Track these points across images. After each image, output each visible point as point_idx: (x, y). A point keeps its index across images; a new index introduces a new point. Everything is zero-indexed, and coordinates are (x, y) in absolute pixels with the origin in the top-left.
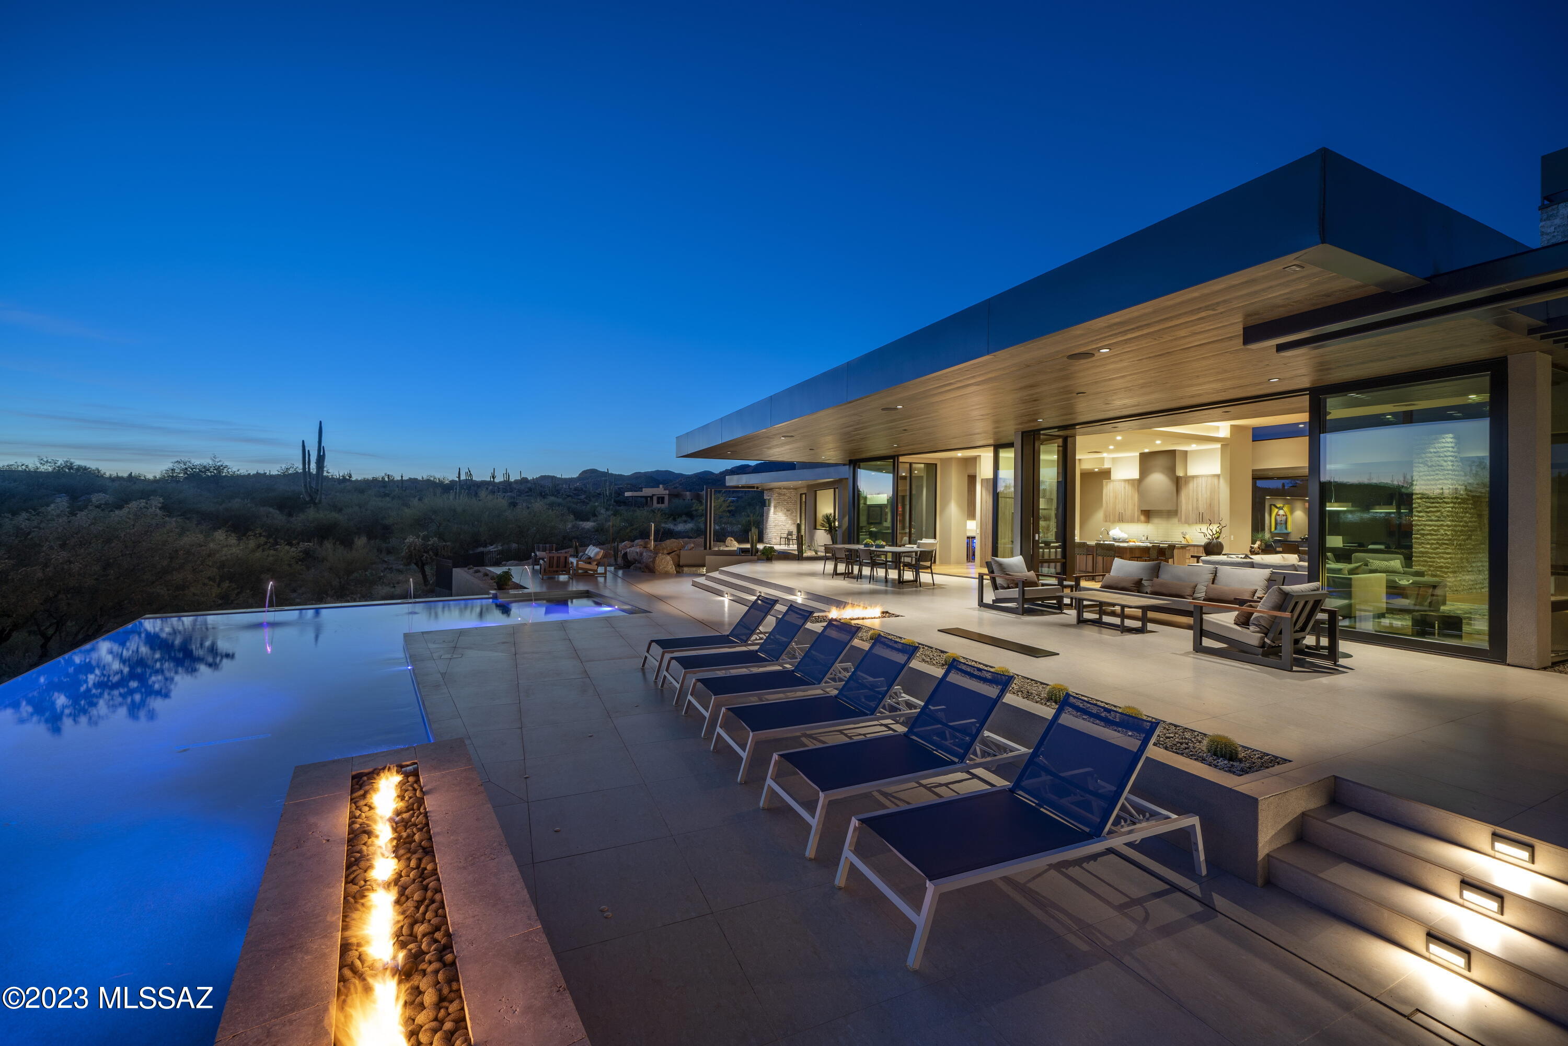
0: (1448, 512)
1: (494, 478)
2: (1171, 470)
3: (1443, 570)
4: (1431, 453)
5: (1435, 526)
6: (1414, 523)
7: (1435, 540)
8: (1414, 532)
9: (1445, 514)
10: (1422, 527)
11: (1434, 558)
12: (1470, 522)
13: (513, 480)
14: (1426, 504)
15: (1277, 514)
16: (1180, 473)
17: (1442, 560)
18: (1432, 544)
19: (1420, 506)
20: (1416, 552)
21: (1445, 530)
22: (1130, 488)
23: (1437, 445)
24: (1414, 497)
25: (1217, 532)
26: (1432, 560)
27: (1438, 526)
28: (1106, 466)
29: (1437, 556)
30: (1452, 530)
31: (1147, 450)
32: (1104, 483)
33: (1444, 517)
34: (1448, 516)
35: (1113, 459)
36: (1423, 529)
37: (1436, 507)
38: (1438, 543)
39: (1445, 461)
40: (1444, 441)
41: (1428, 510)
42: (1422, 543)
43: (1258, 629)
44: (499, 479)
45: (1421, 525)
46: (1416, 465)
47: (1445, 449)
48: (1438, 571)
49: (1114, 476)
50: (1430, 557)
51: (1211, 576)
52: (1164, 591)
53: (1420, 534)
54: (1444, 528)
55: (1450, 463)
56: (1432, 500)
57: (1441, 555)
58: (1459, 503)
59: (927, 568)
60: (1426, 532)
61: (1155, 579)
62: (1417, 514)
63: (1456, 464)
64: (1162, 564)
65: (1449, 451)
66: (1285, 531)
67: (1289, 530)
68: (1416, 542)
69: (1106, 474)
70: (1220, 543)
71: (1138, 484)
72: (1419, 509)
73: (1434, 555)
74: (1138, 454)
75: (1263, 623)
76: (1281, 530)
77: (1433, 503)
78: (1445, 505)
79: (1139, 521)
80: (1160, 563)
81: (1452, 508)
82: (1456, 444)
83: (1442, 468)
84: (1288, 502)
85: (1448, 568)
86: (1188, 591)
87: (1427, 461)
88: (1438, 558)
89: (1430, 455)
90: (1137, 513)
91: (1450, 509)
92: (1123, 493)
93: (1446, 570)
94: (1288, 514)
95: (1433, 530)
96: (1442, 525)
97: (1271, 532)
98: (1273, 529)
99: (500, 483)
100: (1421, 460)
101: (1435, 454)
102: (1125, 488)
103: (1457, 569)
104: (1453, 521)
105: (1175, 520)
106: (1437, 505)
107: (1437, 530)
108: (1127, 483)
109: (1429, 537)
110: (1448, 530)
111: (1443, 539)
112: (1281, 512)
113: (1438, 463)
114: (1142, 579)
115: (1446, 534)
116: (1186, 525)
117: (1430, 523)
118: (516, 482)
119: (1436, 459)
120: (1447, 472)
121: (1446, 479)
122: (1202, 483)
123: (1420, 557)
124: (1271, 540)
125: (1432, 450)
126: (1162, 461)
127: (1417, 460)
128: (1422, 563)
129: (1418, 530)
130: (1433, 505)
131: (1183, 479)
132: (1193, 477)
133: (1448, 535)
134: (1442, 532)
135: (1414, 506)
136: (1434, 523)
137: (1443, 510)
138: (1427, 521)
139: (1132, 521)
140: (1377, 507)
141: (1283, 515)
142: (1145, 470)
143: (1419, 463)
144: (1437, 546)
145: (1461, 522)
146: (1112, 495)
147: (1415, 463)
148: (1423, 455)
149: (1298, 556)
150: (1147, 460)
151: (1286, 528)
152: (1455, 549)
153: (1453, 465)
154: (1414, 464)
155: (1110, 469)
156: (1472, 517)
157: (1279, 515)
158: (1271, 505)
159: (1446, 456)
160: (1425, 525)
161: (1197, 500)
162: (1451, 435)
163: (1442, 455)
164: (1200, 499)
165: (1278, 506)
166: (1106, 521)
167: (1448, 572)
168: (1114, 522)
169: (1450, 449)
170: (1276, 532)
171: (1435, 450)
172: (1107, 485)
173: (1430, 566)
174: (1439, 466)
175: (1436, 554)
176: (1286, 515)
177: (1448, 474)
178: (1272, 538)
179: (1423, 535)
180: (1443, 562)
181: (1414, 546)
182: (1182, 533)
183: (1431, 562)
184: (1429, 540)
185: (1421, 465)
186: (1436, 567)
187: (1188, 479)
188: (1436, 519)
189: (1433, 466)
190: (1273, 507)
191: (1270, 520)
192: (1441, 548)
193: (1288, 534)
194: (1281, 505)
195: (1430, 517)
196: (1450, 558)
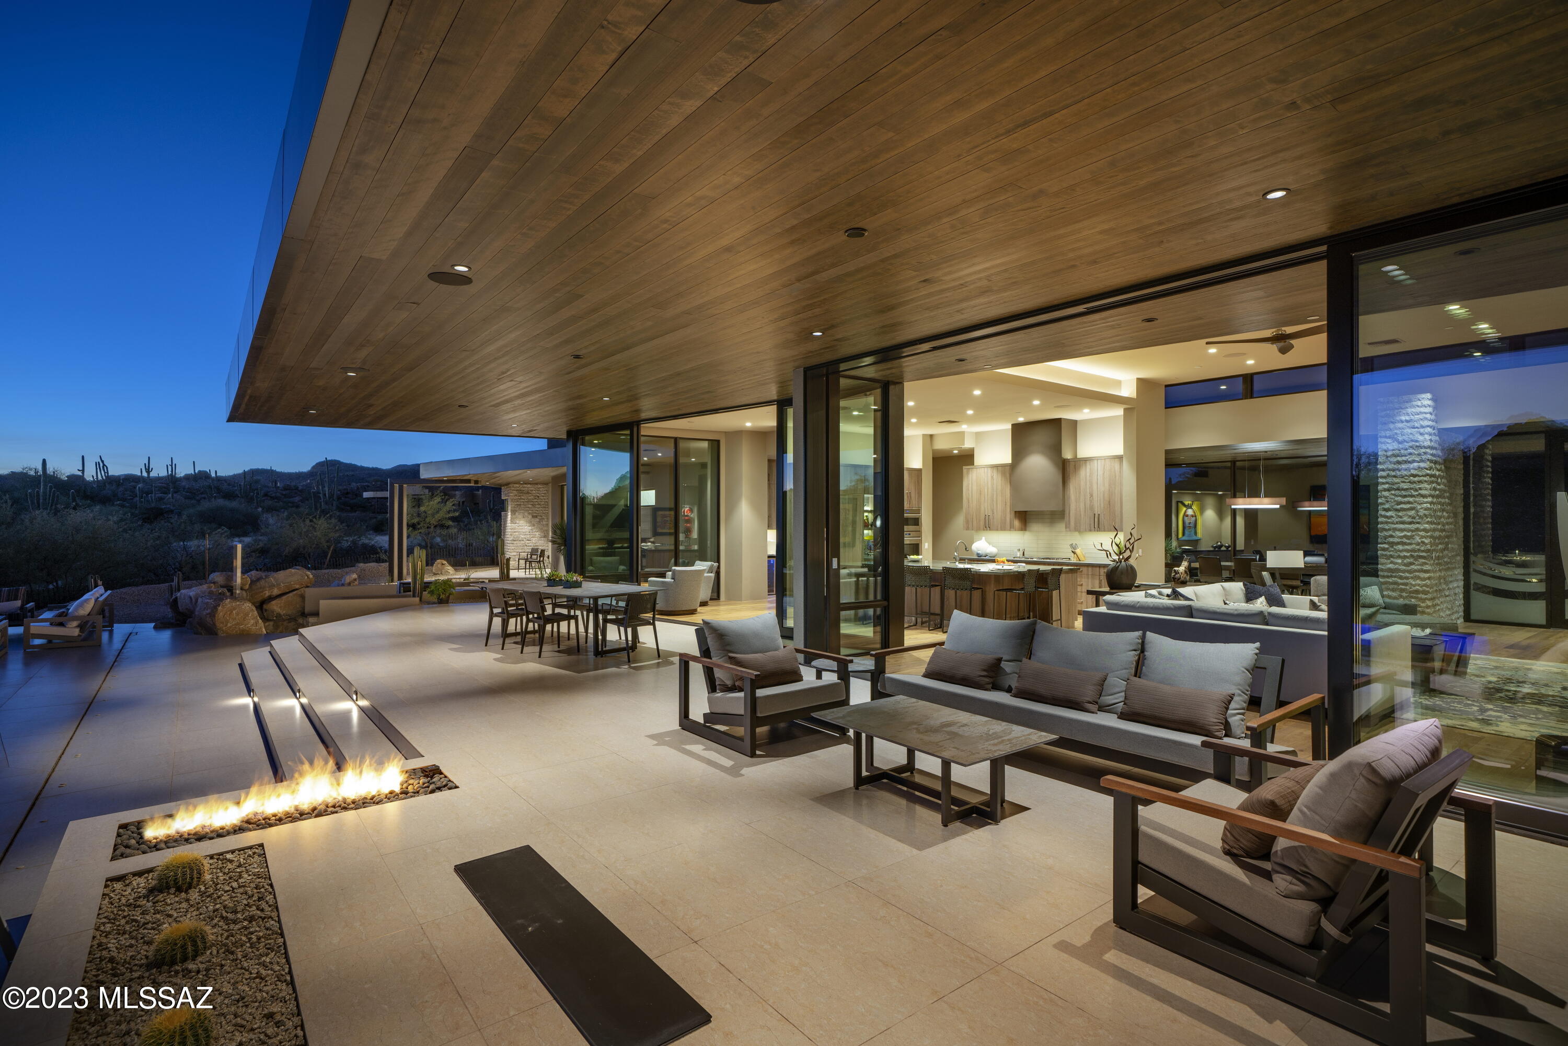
0: (1426, 509)
1: (148, 471)
2: (1055, 450)
3: (1419, 596)
4: (1402, 422)
5: (1409, 530)
6: (1379, 526)
7: (1407, 551)
8: (1379, 540)
9: (1422, 513)
10: (1391, 533)
11: (1407, 578)
12: (1447, 523)
13: (182, 475)
14: (1396, 499)
15: (1185, 515)
16: (1067, 455)
17: (1418, 582)
18: (1405, 557)
19: (1387, 502)
20: (1382, 570)
21: (1422, 537)
22: (1000, 478)
23: (1409, 410)
24: (1380, 488)
25: (1127, 549)
26: (1405, 581)
27: (1412, 531)
28: (968, 444)
29: (1412, 575)
30: (1431, 537)
31: (1021, 419)
32: (965, 471)
33: (1421, 517)
34: (1425, 515)
35: (978, 435)
36: (1391, 536)
37: (1409, 503)
38: (1412, 556)
39: (1421, 434)
40: (1419, 403)
41: (1399, 507)
42: (1391, 556)
43: (1299, 888)
44: (159, 471)
45: (1389, 530)
46: (1383, 440)
47: (1421, 416)
48: (1412, 597)
49: (980, 459)
50: (1401, 578)
51: (1132, 656)
52: (1042, 690)
53: (1389, 543)
54: (1421, 533)
55: (1427, 437)
56: (1404, 493)
57: (1417, 574)
58: (1437, 497)
59: (648, 623)
60: (1396, 540)
61: (1025, 660)
62: (1383, 513)
63: (1434, 438)
64: (1038, 627)
65: (1426, 419)
66: (1194, 538)
67: (1199, 535)
68: (1383, 555)
69: (967, 458)
70: (1132, 568)
71: (1010, 471)
72: (1387, 506)
73: (1407, 575)
74: (1010, 427)
75: (1315, 868)
76: (1189, 536)
77: (1405, 496)
78: (1421, 499)
79: (1012, 528)
80: (1035, 623)
81: (1431, 503)
82: (1435, 408)
83: (1417, 444)
84: (1197, 498)
85: (1425, 593)
86: (1089, 692)
87: (1396, 434)
88: (1412, 578)
89: (1400, 425)
90: (1009, 516)
91: (1429, 505)
92: (990, 486)
93: (1424, 596)
94: (1198, 514)
95: (1405, 536)
96: (1417, 530)
97: (1178, 539)
98: (1180, 535)
99: (159, 479)
100: (1388, 433)
101: (1408, 424)
102: (992, 477)
103: (1435, 594)
104: (1431, 523)
105: (1061, 526)
106: (1411, 499)
107: (1411, 537)
108: (995, 471)
109: (1400, 547)
110: (1426, 537)
111: (1419, 550)
112: (1190, 512)
113: (1411, 436)
114: (1000, 660)
115: (1423, 542)
116: (1077, 533)
117: (1402, 526)
118: (187, 477)
119: (1409, 431)
120: (1423, 450)
121: (1422, 461)
122: (1097, 467)
123: (1388, 577)
124: (1178, 550)
125: (1403, 418)
126: (1041, 437)
127: (1383, 434)
128: (1391, 587)
129: (1386, 537)
130: (1406, 499)
131: (1072, 464)
132: (1086, 460)
133: (1426, 544)
134: (1418, 539)
135: (1380, 501)
136: (1407, 526)
137: (1419, 507)
138: (1397, 523)
139: (1002, 528)
140: (1307, 503)
141: (1192, 516)
142: (1019, 452)
143: (1386, 437)
144: (1412, 560)
145: (1439, 524)
146: (975, 488)
147: (1381, 437)
148: (1392, 426)
149: (1244, 585)
150: (1021, 433)
151: (1196, 533)
152: (1433, 564)
153: (1431, 440)
154: (1380, 440)
155: (972, 450)
156: (1448, 518)
157: (1187, 516)
158: (1178, 502)
159: (1422, 427)
160: (1395, 530)
161: (1091, 496)
162: (1429, 396)
163: (1416, 425)
164: (1095, 495)
165: (1186, 503)
166: (968, 529)
167: (1426, 599)
168: (978, 529)
169: (1428, 416)
170: (1184, 538)
171: (1407, 418)
172: (968, 473)
173: (1402, 590)
174: (1412, 441)
175: (1410, 572)
176: (1196, 516)
177: (1425, 453)
178: (1180, 546)
179: (1392, 544)
180: (1419, 585)
181: (1381, 560)
182: (1071, 545)
183: (1403, 584)
184: (1401, 551)
185: (1389, 441)
186: (1410, 592)
187: (1079, 463)
188: (1410, 520)
189: (1405, 441)
190: (1180, 505)
191: (1178, 523)
192: (1416, 563)
193: (1197, 541)
194: (1190, 502)
195: (1401, 517)
196: (1429, 578)
